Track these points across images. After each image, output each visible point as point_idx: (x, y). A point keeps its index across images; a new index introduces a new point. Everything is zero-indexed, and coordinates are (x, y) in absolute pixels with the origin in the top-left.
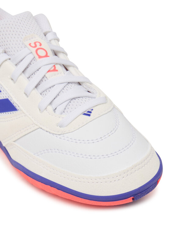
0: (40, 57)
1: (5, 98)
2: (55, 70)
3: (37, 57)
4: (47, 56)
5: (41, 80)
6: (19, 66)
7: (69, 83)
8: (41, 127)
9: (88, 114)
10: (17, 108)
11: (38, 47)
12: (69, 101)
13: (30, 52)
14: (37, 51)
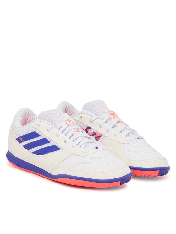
0: (71, 125)
1: (53, 145)
2: (78, 131)
3: (69, 125)
4: (74, 125)
5: (72, 135)
6: (59, 130)
7: (85, 137)
8: (74, 154)
9: (97, 148)
10: (60, 148)
11: (69, 121)
12: (86, 144)
13: (66, 123)
14: (69, 122)
